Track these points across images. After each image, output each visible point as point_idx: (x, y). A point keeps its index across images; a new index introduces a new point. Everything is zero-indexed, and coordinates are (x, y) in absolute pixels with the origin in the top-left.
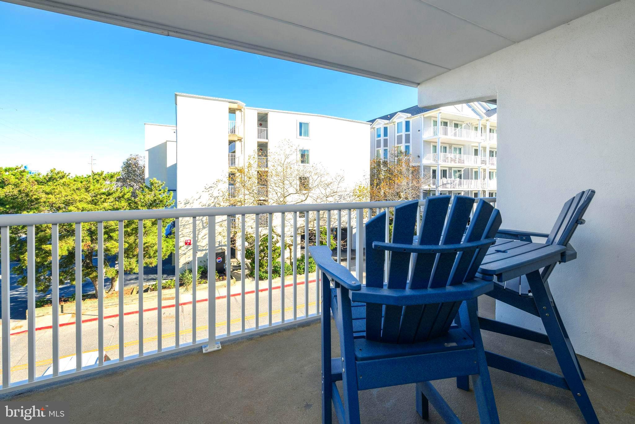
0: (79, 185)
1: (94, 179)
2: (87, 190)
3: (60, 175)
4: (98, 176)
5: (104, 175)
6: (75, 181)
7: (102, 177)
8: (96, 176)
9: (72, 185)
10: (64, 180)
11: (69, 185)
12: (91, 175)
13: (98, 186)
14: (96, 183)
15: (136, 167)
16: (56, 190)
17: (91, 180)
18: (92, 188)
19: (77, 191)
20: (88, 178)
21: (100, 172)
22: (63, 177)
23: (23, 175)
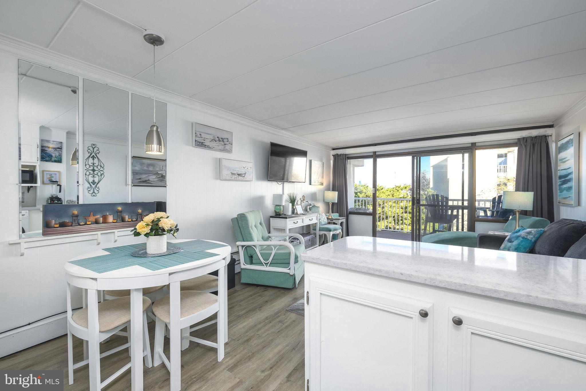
0: (389, 193)
1: (396, 190)
2: (393, 195)
3: (381, 188)
4: (398, 188)
5: (401, 187)
6: (387, 191)
7: (400, 188)
8: (397, 188)
9: (386, 193)
10: (382, 190)
11: (385, 193)
12: (395, 187)
13: (398, 193)
14: (397, 192)
15: (424, 179)
16: (380, 195)
17: (395, 190)
18: (395, 194)
19: (388, 196)
20: (393, 189)
21: (399, 186)
22: (383, 189)
23: (367, 188)
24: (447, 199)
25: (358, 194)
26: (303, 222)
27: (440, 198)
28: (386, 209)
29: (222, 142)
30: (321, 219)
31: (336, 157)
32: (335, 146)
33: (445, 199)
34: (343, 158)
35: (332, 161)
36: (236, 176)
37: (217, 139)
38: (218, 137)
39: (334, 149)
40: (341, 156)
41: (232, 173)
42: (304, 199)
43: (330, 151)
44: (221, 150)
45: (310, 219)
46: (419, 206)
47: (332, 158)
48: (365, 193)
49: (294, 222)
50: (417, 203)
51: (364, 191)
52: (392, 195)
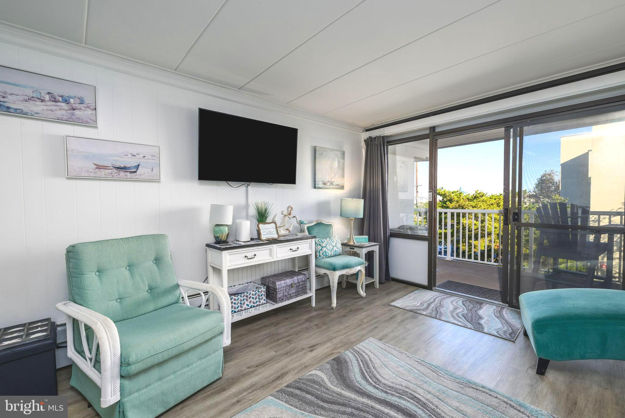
3: (481, 194)
6: (491, 198)
9: (488, 201)
11: (486, 201)
15: (551, 182)
16: (478, 205)
19: (491, 206)
22: (483, 196)
23: (460, 196)
24: (586, 211)
25: (448, 203)
26: (270, 255)
27: (569, 210)
28: (487, 224)
29: (63, 105)
30: (325, 247)
31: (369, 142)
32: (368, 124)
33: (580, 211)
34: (379, 142)
35: (365, 149)
36: (110, 171)
37: (47, 97)
38: (49, 93)
39: (367, 130)
40: (377, 140)
41: (96, 165)
42: (290, 213)
43: (361, 134)
44: (59, 120)
45: (291, 249)
46: (517, 227)
47: (363, 144)
48: (457, 202)
49: (246, 257)
50: (514, 220)
51: (456, 199)
52: (498, 204)
